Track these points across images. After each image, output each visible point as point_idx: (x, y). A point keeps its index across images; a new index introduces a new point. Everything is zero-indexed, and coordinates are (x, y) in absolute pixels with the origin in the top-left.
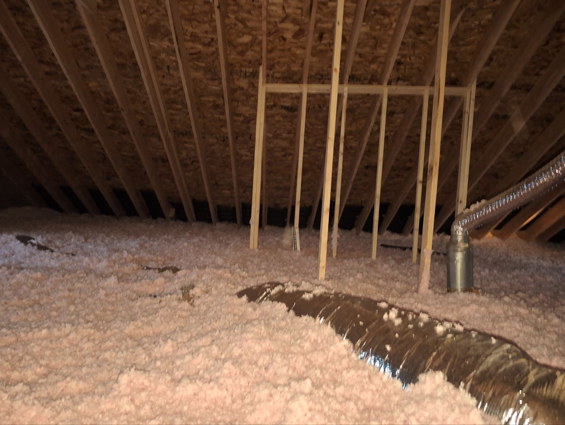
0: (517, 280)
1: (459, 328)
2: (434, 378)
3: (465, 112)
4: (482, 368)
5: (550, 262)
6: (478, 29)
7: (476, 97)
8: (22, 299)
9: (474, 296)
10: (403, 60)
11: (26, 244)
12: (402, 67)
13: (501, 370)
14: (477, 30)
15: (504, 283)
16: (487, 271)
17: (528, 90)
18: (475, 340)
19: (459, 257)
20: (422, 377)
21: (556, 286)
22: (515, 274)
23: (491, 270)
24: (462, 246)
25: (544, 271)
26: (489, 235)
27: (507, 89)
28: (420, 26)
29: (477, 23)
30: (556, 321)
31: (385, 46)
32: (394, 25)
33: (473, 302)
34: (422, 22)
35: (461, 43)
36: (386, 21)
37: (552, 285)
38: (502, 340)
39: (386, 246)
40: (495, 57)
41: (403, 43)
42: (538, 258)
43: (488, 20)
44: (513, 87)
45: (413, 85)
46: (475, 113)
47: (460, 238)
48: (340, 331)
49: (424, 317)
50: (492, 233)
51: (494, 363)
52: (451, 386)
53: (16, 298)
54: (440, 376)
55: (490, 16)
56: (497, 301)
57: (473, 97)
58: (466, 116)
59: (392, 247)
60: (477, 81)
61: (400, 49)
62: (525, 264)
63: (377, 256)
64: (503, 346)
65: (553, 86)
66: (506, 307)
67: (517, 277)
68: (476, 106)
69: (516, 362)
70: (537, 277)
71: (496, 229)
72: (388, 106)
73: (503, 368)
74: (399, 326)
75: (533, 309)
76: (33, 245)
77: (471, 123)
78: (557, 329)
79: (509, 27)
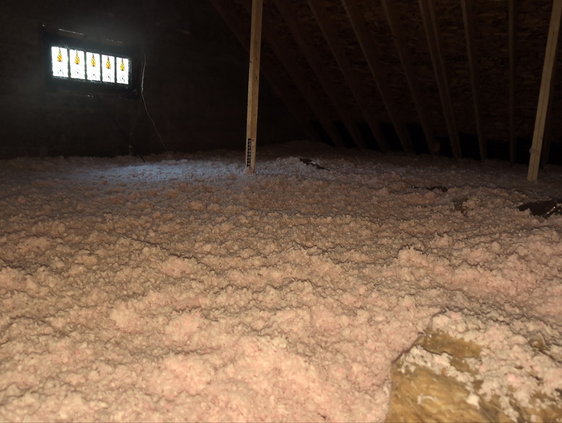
8: (309, 199)
11: (308, 164)
53: (304, 197)
76: (313, 165)
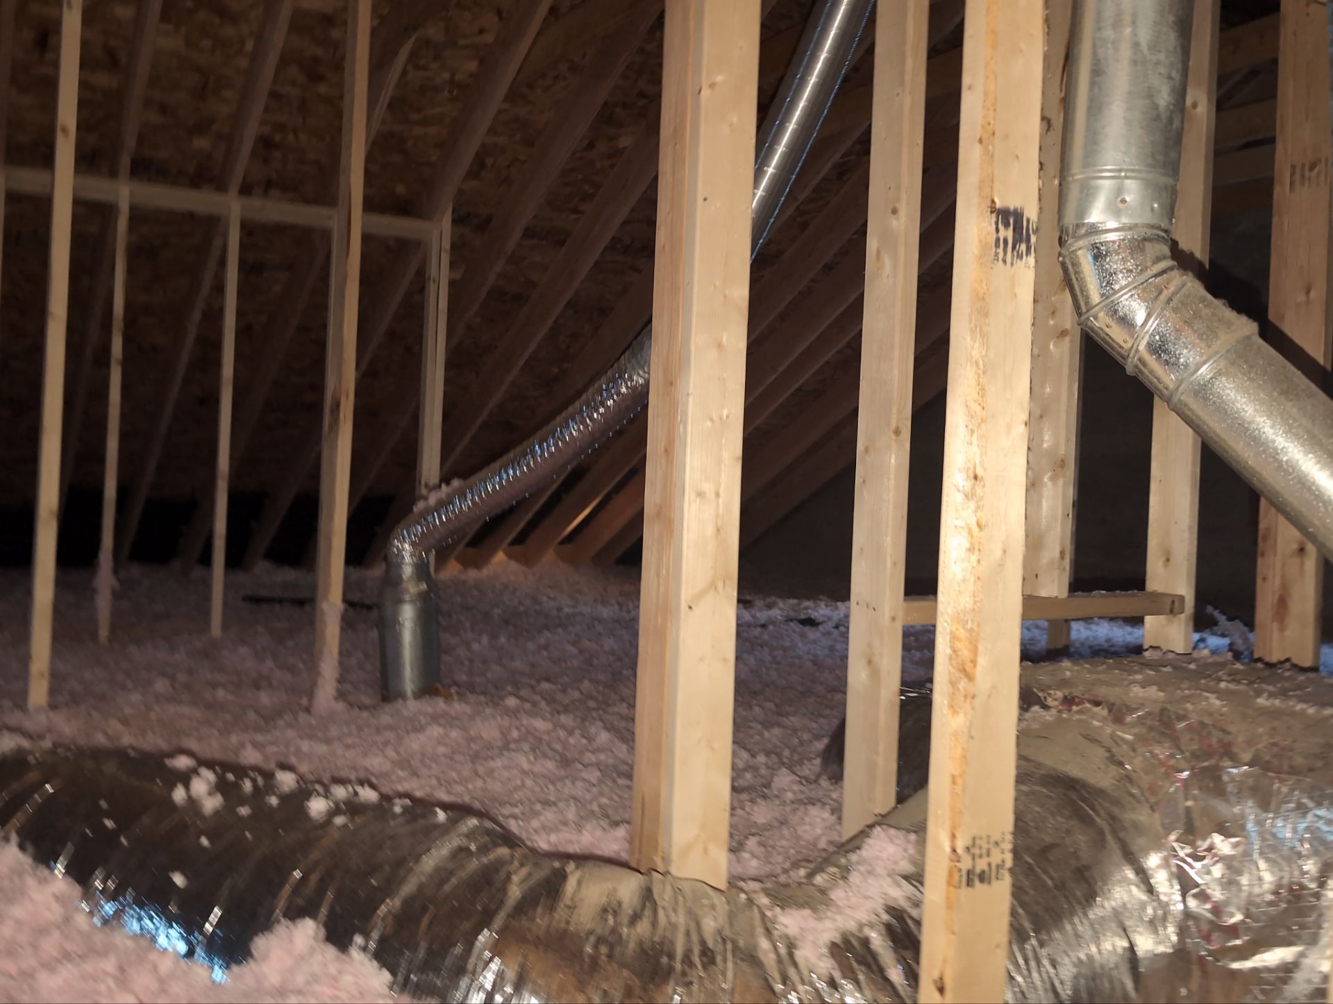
0: (545, 653)
1: (368, 795)
2: (291, 940)
3: (429, 278)
4: (408, 888)
5: (616, 607)
6: (450, 92)
7: (453, 247)
9: (440, 704)
10: (278, 138)
12: (277, 154)
13: (447, 888)
14: (446, 93)
15: (517, 664)
16: (485, 639)
17: (561, 243)
18: (400, 820)
19: (408, 614)
20: (261, 943)
21: (620, 659)
22: (542, 641)
23: (494, 636)
24: (412, 588)
25: (599, 628)
26: (500, 556)
27: (517, 233)
28: (316, 60)
29: (447, 76)
30: (604, 737)
31: (227, 94)
32: (249, 46)
33: (435, 718)
34: (320, 52)
35: (414, 117)
36: (228, 31)
37: (611, 658)
38: (459, 810)
39: (257, 600)
40: (489, 161)
41: (274, 95)
42: (595, 600)
43: (471, 75)
44: (529, 233)
45: (306, 201)
46: (452, 284)
47: (408, 571)
48: (45, 858)
49: (286, 780)
50: (506, 553)
51: (437, 870)
52: (331, 951)
54: (307, 931)
55: (472, 66)
56: (488, 711)
57: (447, 245)
58: (432, 288)
59: (270, 600)
60: (454, 211)
61: (267, 110)
62: (568, 616)
63: (225, 626)
64: (459, 824)
65: (606, 241)
66: (506, 722)
67: (546, 647)
68: (453, 265)
69: (485, 860)
70: (586, 644)
71: (513, 543)
72: (242, 246)
73: (454, 880)
74: (217, 813)
75: (563, 718)
77: (443, 304)
78: (602, 757)
79: (514, 95)
